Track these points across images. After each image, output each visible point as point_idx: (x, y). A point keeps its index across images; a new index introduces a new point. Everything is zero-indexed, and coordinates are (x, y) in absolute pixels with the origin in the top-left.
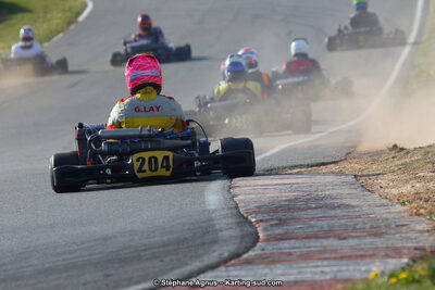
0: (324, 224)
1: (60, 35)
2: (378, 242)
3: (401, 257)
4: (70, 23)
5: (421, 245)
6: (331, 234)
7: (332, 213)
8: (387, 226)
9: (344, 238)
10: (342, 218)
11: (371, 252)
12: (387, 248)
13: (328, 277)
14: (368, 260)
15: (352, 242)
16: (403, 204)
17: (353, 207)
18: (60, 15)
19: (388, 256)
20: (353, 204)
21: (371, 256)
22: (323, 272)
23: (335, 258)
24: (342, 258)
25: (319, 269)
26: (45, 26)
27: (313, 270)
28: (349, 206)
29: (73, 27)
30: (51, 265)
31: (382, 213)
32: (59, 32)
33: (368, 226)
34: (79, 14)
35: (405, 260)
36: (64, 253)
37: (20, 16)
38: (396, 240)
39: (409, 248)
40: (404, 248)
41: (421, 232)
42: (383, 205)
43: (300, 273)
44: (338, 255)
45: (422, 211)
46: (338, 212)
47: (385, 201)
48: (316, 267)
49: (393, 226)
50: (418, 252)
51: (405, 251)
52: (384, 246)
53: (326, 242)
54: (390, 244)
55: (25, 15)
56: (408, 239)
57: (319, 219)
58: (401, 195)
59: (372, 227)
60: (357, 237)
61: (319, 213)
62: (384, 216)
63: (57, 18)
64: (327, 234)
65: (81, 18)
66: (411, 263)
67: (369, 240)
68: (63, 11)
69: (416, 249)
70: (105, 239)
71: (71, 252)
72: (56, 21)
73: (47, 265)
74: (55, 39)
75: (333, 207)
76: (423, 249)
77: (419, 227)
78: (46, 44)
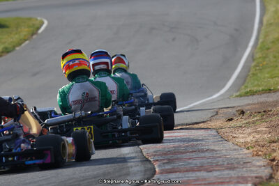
0: (198, 162)
1: (27, 42)
2: (232, 173)
3: (247, 183)
4: (32, 35)
5: (259, 175)
6: (201, 168)
7: (202, 155)
8: (238, 163)
9: (211, 171)
10: (209, 158)
11: (227, 180)
12: (238, 177)
15: (216, 174)
16: (248, 148)
17: (216, 151)
18: (26, 29)
19: (238, 182)
20: (216, 148)
21: (228, 182)
23: (205, 184)
24: (209, 184)
26: (17, 36)
28: (213, 150)
29: (34, 37)
31: (234, 155)
32: (26, 40)
33: (225, 163)
34: (38, 28)
35: (250, 185)
38: (243, 172)
39: (252, 177)
40: (249, 177)
41: (260, 166)
42: (235, 150)
44: (206, 182)
45: (260, 153)
46: (207, 154)
47: (236, 147)
49: (242, 163)
50: (257, 180)
51: (249, 179)
52: (236, 176)
53: (199, 174)
54: (240, 174)
55: (4, 30)
56: (251, 171)
57: (195, 159)
58: (247, 143)
59: (228, 164)
60: (218, 170)
61: (194, 155)
62: (236, 156)
63: (25, 31)
65: (40, 31)
67: (227, 172)
68: (29, 27)
69: (256, 177)
72: (25, 33)
74: (23, 45)
75: (202, 151)
76: (261, 177)
77: (258, 164)
78: (17, 48)
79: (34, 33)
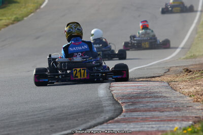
0: (153, 105)
1: (32, 14)
2: (178, 114)
3: (189, 121)
5: (198, 115)
6: (156, 109)
7: (157, 100)
8: (183, 106)
9: (163, 112)
10: (162, 102)
11: (175, 119)
12: (183, 117)
13: (154, 129)
14: (173, 122)
15: (166, 114)
16: (191, 96)
17: (167, 97)
18: (32, 5)
19: (183, 120)
20: (167, 95)
21: (175, 120)
22: (152, 127)
23: (158, 121)
24: (161, 121)
25: (151, 126)
26: (25, 10)
27: (148, 126)
28: (165, 97)
29: (38, 10)
30: (26, 121)
31: (180, 100)
32: (32, 13)
33: (174, 106)
34: (41, 5)
35: (191, 123)
36: (32, 115)
37: (13, 5)
38: (187, 113)
39: (193, 117)
40: (190, 117)
41: (198, 110)
42: (181, 97)
43: (142, 127)
44: (159, 119)
45: (199, 100)
46: (160, 99)
47: (182, 95)
48: (149, 124)
49: (185, 107)
50: (197, 119)
51: (191, 118)
52: (181, 116)
53: (154, 113)
54: (184, 115)
55: (16, 4)
56: (192, 112)
57: (151, 102)
58: (190, 92)
59: (176, 107)
60: (168, 111)
61: (151, 100)
62: (181, 102)
63: (31, 6)
64: (155, 110)
65: (42, 7)
66: (193, 124)
67: (174, 113)
68: (34, 3)
69: (196, 117)
70: (51, 109)
71: (35, 115)
72: (31, 8)
73: (24, 121)
74: (30, 16)
75: (157, 97)
76: (199, 117)
77: (198, 108)
78: (25, 18)
79: (38, 8)
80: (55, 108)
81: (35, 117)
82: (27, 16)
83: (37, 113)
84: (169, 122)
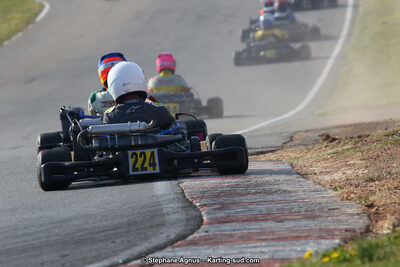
0: (263, 208)
1: (20, 34)
2: (313, 224)
3: (333, 238)
4: (28, 23)
5: (351, 227)
6: (269, 218)
7: (270, 198)
8: (321, 210)
9: (282, 221)
10: (279, 202)
11: (306, 234)
12: (321, 230)
13: (266, 257)
14: (303, 241)
15: (288, 224)
16: (335, 189)
17: (289, 192)
18: (19, 16)
19: (321, 237)
20: (290, 189)
21: (306, 237)
22: (262, 252)
23: (273, 240)
24: (279, 239)
25: (258, 250)
26: (5, 25)
27: (253, 250)
28: (285, 191)
29: (30, 27)
30: (12, 246)
31: (315, 198)
32: (18, 31)
33: (303, 210)
34: (37, 15)
35: (337, 241)
36: (24, 235)
38: (328, 223)
39: (340, 230)
40: (336, 229)
41: (352, 215)
42: (317, 191)
43: (241, 253)
44: (275, 237)
45: (352, 195)
46: (276, 197)
47: (318, 187)
48: (256, 247)
49: (326, 209)
50: (348, 233)
51: (337, 233)
52: (318, 228)
53: (264, 225)
54: (323, 226)
56: (340, 221)
57: (258, 203)
58: (334, 181)
59: (307, 211)
60: (293, 220)
61: (258, 198)
62: (318, 200)
63: (16, 19)
64: (266, 217)
65: (38, 19)
66: (342, 243)
67: (304, 222)
68: (23, 12)
69: (347, 230)
70: (61, 222)
71: (30, 235)
72: (16, 22)
73: (8, 247)
74: (14, 38)
75: (271, 193)
76: (354, 231)
77: (349, 211)
78: (6, 43)
79: (31, 20)
80: (69, 220)
81: (31, 238)
82: (9, 37)
83: (34, 229)
84: (295, 242)
